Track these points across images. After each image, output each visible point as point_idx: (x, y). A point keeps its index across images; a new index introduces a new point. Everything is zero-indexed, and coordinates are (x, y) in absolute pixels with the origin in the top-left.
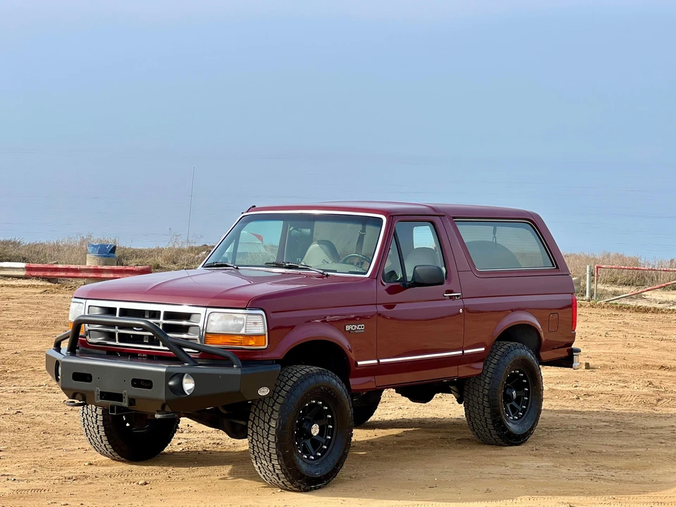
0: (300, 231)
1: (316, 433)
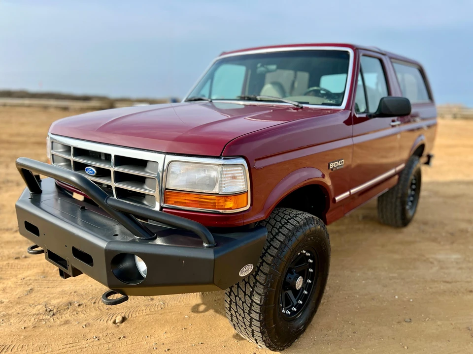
0: (266, 68)
1: (300, 286)
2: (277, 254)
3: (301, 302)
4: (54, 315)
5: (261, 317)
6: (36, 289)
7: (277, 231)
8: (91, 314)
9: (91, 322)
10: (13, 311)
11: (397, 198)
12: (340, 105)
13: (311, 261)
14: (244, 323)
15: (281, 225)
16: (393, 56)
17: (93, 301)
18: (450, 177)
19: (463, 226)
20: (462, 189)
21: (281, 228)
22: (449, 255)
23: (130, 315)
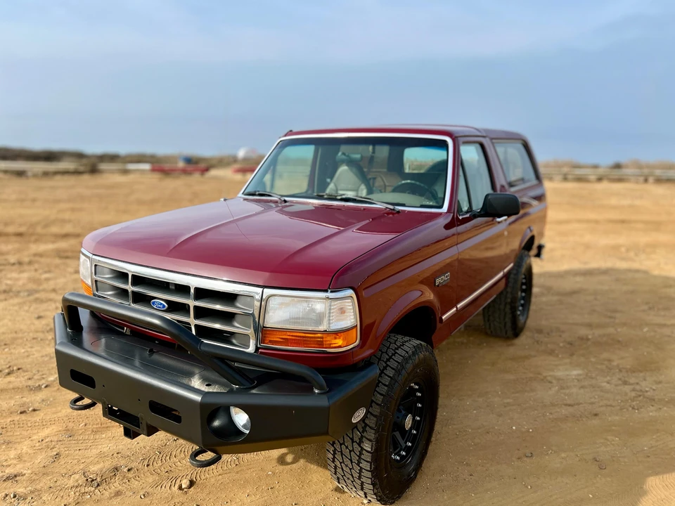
0: (348, 156)
1: (410, 426)
2: (388, 391)
3: (410, 444)
4: (98, 485)
5: (373, 466)
6: (64, 453)
7: (385, 365)
8: (147, 479)
9: (150, 490)
10: (41, 485)
11: (506, 304)
12: (441, 207)
13: (419, 394)
14: (352, 475)
15: (388, 357)
16: (494, 137)
17: (146, 463)
18: (565, 266)
19: (583, 332)
20: (579, 282)
21: (388, 360)
22: (568, 371)
23: (198, 477)
